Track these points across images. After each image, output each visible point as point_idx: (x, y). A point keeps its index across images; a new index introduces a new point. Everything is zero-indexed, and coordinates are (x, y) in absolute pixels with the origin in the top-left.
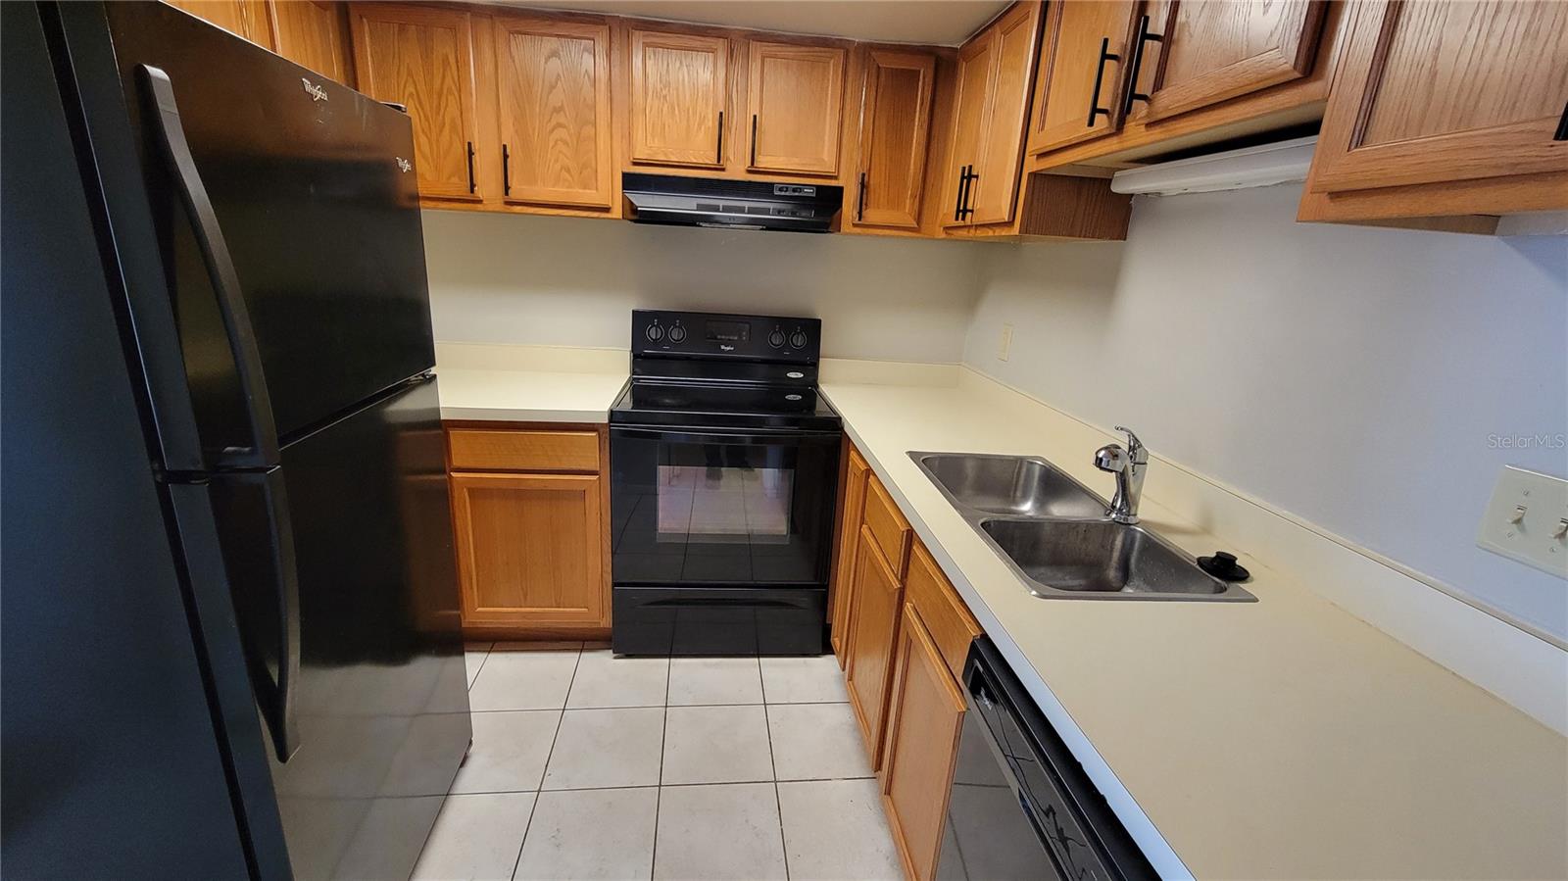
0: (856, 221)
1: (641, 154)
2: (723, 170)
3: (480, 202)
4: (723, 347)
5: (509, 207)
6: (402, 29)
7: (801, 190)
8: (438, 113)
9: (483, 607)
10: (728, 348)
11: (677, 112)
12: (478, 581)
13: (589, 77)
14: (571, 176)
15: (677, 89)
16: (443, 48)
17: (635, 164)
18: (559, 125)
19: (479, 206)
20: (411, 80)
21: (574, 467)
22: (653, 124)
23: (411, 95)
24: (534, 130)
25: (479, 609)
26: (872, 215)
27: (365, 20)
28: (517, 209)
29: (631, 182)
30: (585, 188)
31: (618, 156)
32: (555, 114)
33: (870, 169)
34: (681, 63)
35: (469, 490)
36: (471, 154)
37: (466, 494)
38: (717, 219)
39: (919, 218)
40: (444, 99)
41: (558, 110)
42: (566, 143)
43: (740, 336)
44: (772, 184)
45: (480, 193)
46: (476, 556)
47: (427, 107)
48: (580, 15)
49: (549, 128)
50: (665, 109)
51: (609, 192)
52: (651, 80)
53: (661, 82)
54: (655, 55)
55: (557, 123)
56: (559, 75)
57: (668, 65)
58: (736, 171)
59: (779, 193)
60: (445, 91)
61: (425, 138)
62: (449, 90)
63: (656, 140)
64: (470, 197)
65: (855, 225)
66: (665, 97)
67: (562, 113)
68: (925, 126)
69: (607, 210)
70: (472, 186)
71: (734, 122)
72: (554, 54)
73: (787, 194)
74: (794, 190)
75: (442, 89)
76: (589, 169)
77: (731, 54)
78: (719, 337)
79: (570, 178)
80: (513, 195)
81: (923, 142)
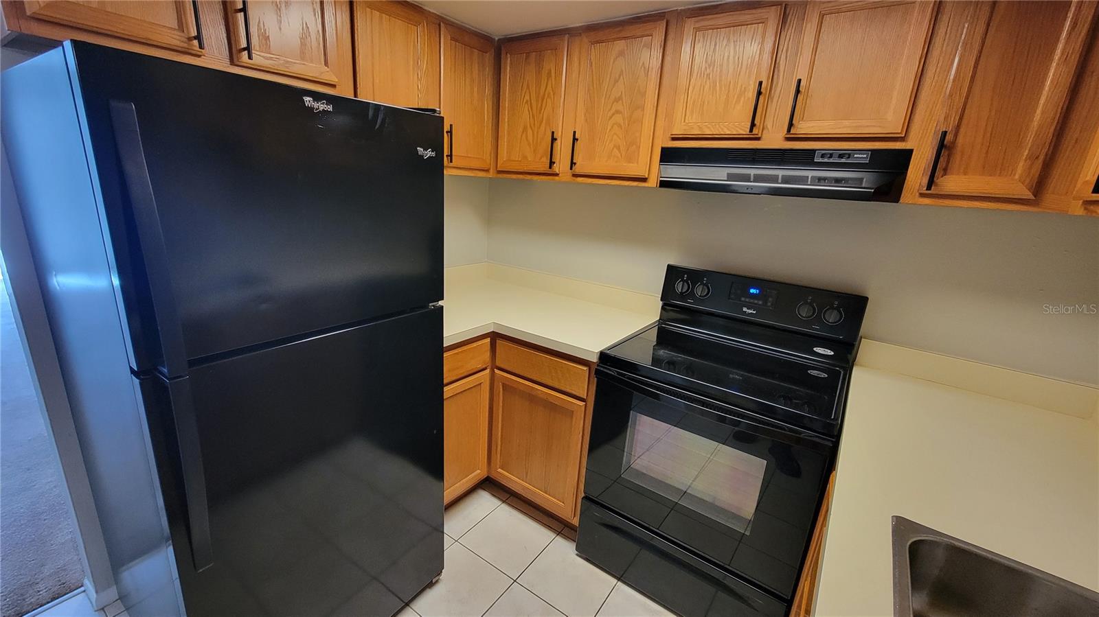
0: (924, 190)
1: (678, 131)
2: (758, 139)
3: (557, 175)
4: (745, 309)
5: (574, 178)
6: (528, 54)
7: (849, 156)
8: (540, 113)
9: (502, 469)
10: (750, 311)
11: (718, 88)
12: (501, 450)
13: (645, 68)
14: (620, 152)
15: (721, 66)
16: (549, 65)
17: (674, 139)
18: (618, 112)
19: (557, 178)
20: (528, 91)
21: (568, 390)
22: (694, 102)
23: (527, 102)
24: (598, 118)
25: (499, 470)
26: (950, 183)
27: (509, 55)
28: (580, 179)
29: (669, 156)
30: (629, 162)
31: (659, 133)
32: (615, 103)
33: (958, 127)
34: (729, 40)
35: (503, 384)
36: (554, 140)
37: (501, 387)
38: (736, 189)
39: (1039, 187)
40: (545, 101)
41: (617, 100)
42: (620, 126)
43: (765, 302)
44: (814, 151)
45: (556, 168)
46: (502, 432)
47: (534, 108)
48: (647, 16)
49: (610, 114)
50: (707, 87)
51: (647, 164)
52: (697, 60)
53: (706, 62)
54: (704, 37)
55: (616, 111)
56: (622, 71)
57: (715, 45)
58: (773, 139)
59: (821, 160)
60: (546, 96)
61: (531, 131)
62: (549, 94)
63: (694, 116)
64: (550, 171)
65: (922, 195)
66: (708, 75)
67: (621, 101)
68: (1074, 60)
69: (644, 180)
70: (552, 163)
71: (779, 89)
72: (621, 53)
73: (831, 160)
74: (841, 156)
75: (544, 95)
76: (634, 146)
77: (784, 20)
78: (743, 299)
79: (619, 155)
80: (578, 169)
81: (1066, 81)
